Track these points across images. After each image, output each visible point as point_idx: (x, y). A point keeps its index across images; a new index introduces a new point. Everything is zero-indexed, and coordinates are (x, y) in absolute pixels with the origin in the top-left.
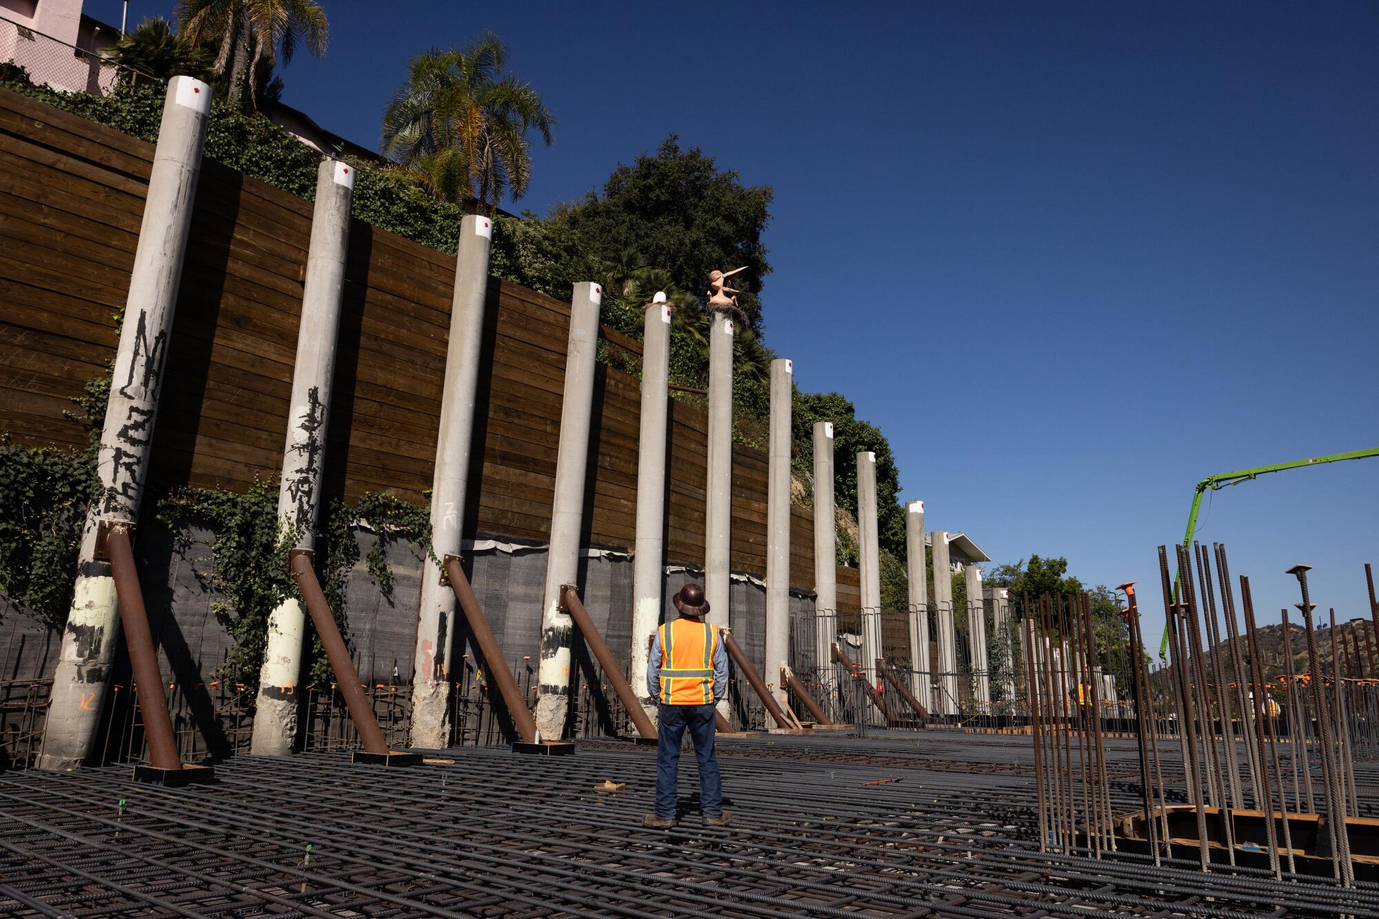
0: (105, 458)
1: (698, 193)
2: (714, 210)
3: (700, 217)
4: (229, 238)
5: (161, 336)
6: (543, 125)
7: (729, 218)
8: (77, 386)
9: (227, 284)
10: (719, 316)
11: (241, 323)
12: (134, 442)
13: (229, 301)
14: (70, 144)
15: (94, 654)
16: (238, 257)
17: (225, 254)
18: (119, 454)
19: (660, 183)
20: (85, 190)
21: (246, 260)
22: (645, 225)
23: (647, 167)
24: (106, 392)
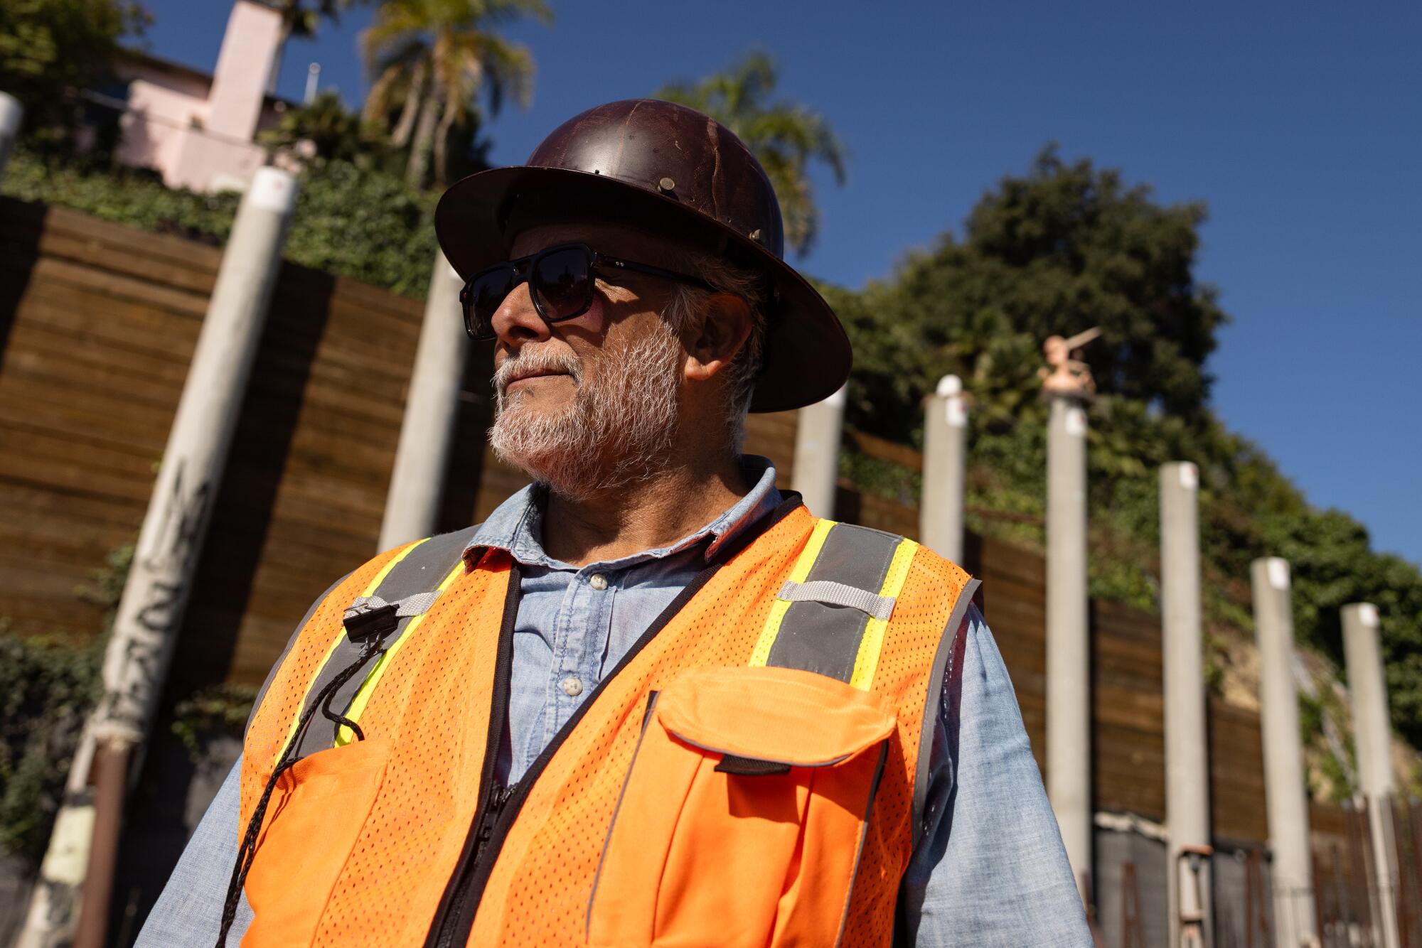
0: (116, 649)
1: (1091, 220)
2: (1113, 244)
3: (1093, 256)
4: (310, 355)
5: (203, 490)
6: (832, 157)
7: (1138, 253)
8: (97, 555)
9: (306, 414)
10: (1059, 407)
11: (320, 464)
12: (151, 627)
13: (305, 438)
14: (126, 262)
15: (65, 919)
16: (324, 381)
17: (304, 376)
18: (132, 644)
19: (1032, 212)
20: (140, 314)
21: (335, 384)
22: (1011, 274)
23: (1014, 193)
24: (130, 563)
